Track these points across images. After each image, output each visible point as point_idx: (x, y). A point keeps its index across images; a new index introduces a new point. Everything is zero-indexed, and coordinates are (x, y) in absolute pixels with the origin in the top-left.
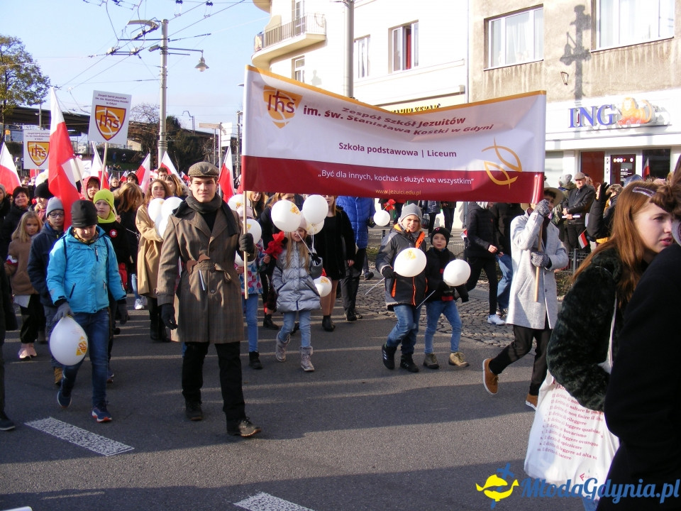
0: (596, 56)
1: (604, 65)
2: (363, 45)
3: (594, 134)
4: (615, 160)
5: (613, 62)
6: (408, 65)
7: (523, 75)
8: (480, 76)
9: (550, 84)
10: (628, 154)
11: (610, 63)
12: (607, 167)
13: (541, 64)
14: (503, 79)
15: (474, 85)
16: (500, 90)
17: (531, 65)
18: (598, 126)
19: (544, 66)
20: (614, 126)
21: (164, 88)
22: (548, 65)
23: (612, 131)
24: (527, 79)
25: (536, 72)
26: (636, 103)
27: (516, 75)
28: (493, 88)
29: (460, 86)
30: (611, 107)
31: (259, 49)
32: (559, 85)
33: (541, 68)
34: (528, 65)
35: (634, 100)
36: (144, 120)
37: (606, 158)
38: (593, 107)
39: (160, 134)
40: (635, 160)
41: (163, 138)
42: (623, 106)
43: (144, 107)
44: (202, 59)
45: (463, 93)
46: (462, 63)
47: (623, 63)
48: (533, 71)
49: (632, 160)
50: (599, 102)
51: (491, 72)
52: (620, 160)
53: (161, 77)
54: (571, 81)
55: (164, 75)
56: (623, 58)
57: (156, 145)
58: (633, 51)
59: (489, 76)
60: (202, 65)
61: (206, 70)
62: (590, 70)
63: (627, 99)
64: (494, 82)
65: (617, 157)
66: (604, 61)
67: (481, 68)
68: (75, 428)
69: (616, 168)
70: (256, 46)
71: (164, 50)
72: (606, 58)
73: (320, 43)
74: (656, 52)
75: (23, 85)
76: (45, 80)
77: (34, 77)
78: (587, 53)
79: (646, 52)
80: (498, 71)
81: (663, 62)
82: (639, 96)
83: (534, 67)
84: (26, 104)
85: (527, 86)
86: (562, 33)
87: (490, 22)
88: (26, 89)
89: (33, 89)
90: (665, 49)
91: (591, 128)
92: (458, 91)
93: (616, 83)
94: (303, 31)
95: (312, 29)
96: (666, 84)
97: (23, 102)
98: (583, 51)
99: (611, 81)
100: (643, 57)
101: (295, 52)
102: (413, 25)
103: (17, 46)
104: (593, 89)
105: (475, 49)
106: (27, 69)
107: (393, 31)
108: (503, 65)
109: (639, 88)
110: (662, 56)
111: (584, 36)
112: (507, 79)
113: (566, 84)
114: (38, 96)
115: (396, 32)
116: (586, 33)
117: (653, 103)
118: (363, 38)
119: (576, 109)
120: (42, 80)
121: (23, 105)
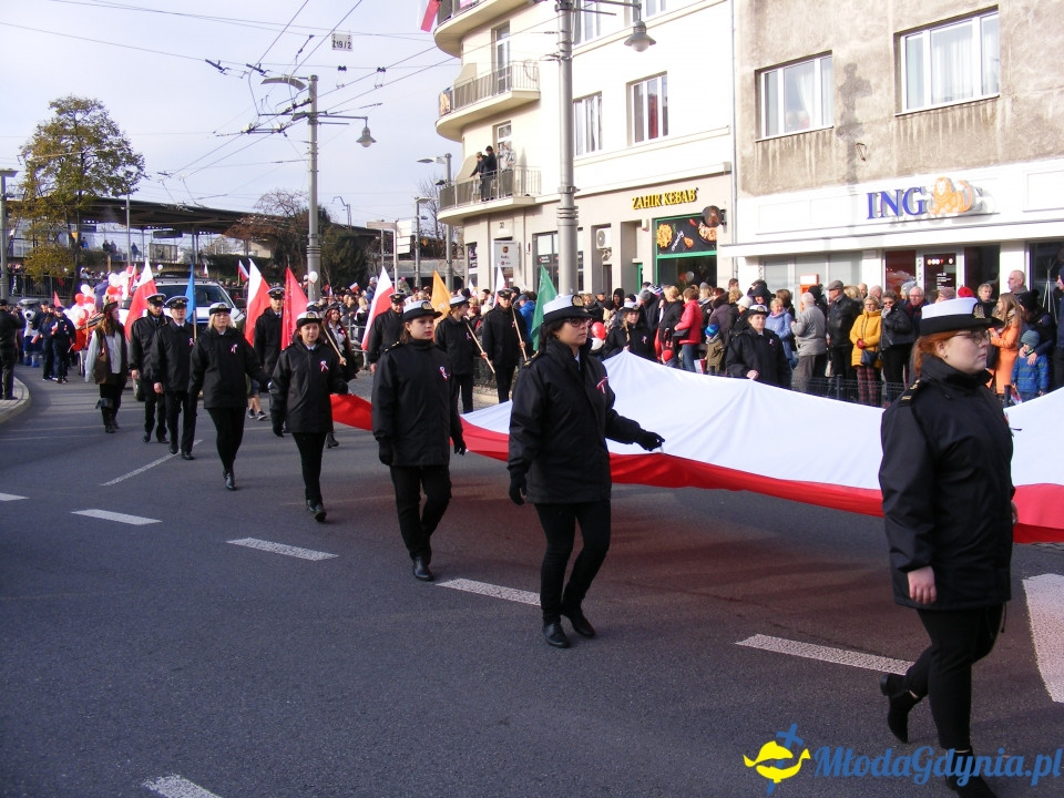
0: (901, 121)
1: (912, 134)
2: (592, 107)
3: (899, 227)
4: (929, 262)
5: (924, 129)
6: (653, 133)
7: (807, 146)
8: (751, 148)
9: (843, 159)
10: (946, 252)
11: (919, 131)
12: (920, 270)
13: (831, 132)
14: (781, 154)
15: (743, 162)
16: (778, 169)
17: (818, 135)
18: (906, 216)
19: (834, 135)
20: (924, 216)
21: (314, 172)
22: (839, 134)
23: (923, 223)
24: (813, 154)
25: (824, 144)
26: (952, 185)
27: (798, 147)
28: (768, 165)
29: (725, 163)
30: (916, 190)
31: (447, 112)
33: (830, 137)
34: (814, 134)
35: (950, 180)
36: (280, 212)
37: (917, 259)
38: (897, 191)
39: (309, 236)
40: (954, 263)
41: (314, 243)
42: (936, 189)
43: (278, 195)
44: (367, 131)
45: (728, 173)
46: (726, 131)
47: (938, 131)
48: (820, 142)
49: (951, 261)
50: (905, 183)
51: (765, 144)
52: (936, 262)
53: (309, 157)
54: (869, 155)
55: (314, 154)
56: (936, 124)
57: (304, 252)
58: (949, 114)
59: (763, 149)
60: (366, 139)
61: (373, 144)
62: (895, 139)
63: (941, 179)
64: (770, 158)
65: (932, 257)
66: (912, 128)
67: (752, 137)
69: (931, 272)
70: (442, 108)
71: (313, 118)
72: (914, 123)
73: (530, 104)
74: (978, 116)
75: (105, 167)
76: (136, 160)
77: (121, 155)
78: (890, 117)
79: (965, 117)
80: (774, 143)
81: (987, 129)
82: (957, 176)
83: (822, 137)
84: (110, 193)
85: (813, 163)
86: (857, 89)
87: (763, 75)
88: (110, 173)
89: (120, 172)
90: (989, 112)
91: (896, 220)
92: (722, 169)
93: (927, 158)
94: (509, 86)
95: (521, 84)
96: (992, 158)
97: (106, 191)
98: (886, 115)
99: (922, 155)
100: (962, 121)
101: (497, 116)
102: (659, 79)
103: (98, 112)
104: (899, 166)
105: (743, 112)
106: (111, 144)
107: (632, 87)
108: (782, 133)
109: (958, 164)
110: (986, 121)
111: (885, 95)
112: (786, 153)
113: (864, 159)
114: (127, 183)
115: (637, 88)
116: (889, 89)
117: (976, 184)
118: (590, 97)
119: (876, 194)
120: (133, 160)
121: (105, 196)
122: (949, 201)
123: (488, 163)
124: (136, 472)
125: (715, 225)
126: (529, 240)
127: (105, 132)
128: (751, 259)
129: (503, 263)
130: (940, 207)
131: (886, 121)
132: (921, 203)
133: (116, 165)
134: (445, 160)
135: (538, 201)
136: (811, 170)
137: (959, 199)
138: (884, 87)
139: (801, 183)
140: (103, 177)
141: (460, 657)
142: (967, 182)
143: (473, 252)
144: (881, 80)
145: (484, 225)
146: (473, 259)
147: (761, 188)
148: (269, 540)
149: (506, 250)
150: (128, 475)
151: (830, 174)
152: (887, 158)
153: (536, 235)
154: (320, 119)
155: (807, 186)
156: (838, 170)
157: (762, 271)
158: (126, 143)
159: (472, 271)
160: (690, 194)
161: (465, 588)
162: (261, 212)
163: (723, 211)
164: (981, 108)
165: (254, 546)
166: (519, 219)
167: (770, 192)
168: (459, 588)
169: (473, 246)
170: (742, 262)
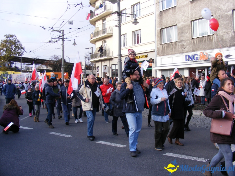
0: (193, 40)
1: (195, 43)
2: (124, 36)
3: (192, 63)
4: (199, 71)
5: (197, 41)
6: (138, 43)
7: (172, 45)
8: (159, 46)
9: (180, 48)
10: (202, 68)
11: (196, 42)
12: (197, 72)
13: (177, 42)
14: (166, 47)
15: (158, 49)
16: (165, 50)
17: (174, 43)
18: (194, 61)
19: (178, 43)
20: (198, 60)
21: (63, 51)
22: (179, 43)
23: (197, 62)
24: (173, 47)
25: (176, 45)
26: (204, 54)
27: (170, 45)
28: (163, 50)
30: (195, 55)
32: (182, 48)
33: (177, 44)
34: (173, 43)
35: (203, 53)
36: (55, 60)
37: (196, 70)
38: (192, 55)
39: (62, 65)
40: (204, 71)
41: (63, 67)
42: (200, 55)
43: (55, 56)
44: (75, 42)
45: (154, 51)
46: (154, 42)
47: (200, 42)
48: (175, 44)
50: (194, 53)
51: (163, 45)
52: (201, 70)
53: (62, 48)
54: (185, 47)
55: (63, 47)
56: (200, 40)
57: (61, 69)
58: (203, 38)
59: (162, 46)
60: (75, 44)
61: (76, 45)
62: (191, 44)
64: (164, 48)
65: (199, 69)
67: (160, 43)
68: (60, 134)
70: (91, 37)
71: (63, 39)
72: (195, 40)
73: (110, 36)
74: (209, 39)
75: (16, 50)
76: (23, 48)
77: (20, 47)
78: (190, 39)
79: (206, 39)
80: (165, 45)
81: (211, 42)
82: (205, 52)
83: (175, 43)
84: (17, 55)
85: (173, 49)
86: (183, 33)
87: (162, 30)
88: (17, 51)
89: (20, 51)
90: (212, 38)
91: (191, 61)
92: (153, 50)
93: (198, 48)
94: (106, 32)
95: (109, 32)
96: (213, 48)
97: (16, 55)
98: (189, 38)
99: (197, 47)
100: (206, 40)
101: (104, 39)
102: (139, 31)
103: (15, 38)
104: (192, 49)
105: (158, 38)
106: (18, 45)
107: (133, 32)
108: (166, 43)
109: (205, 49)
110: (211, 40)
111: (189, 34)
112: (167, 47)
113: (184, 48)
114: (21, 53)
115: (134, 33)
116: (190, 33)
117: (209, 53)
118: (124, 34)
119: (187, 56)
120: (22, 48)
121: (16, 56)
122: (203, 57)
123: (101, 49)
124: (26, 117)
125: (152, 63)
126: (110, 66)
127: (17, 42)
128: (160, 70)
129: (105, 71)
130: (201, 58)
131: (189, 40)
132: (197, 58)
133: (19, 49)
134: (91, 48)
135: (112, 57)
136: (173, 51)
137: (205, 57)
138: (189, 32)
139: (171, 53)
140: (16, 52)
141: (103, 158)
142: (207, 53)
143: (98, 69)
144: (188, 31)
145: (100, 63)
146: (98, 70)
147: (162, 55)
148: (58, 133)
149: (105, 68)
150: (24, 118)
151: (177, 51)
152: (190, 48)
153: (112, 65)
154: (64, 39)
155: (172, 54)
156: (179, 51)
157: (162, 73)
158: (21, 44)
159: (98, 73)
160: (146, 56)
161: (102, 143)
162: (51, 60)
163: (154, 59)
164: (210, 37)
165: (54, 134)
166: (108, 61)
167: (163, 55)
168: (101, 143)
169: (98, 67)
170: (158, 71)
